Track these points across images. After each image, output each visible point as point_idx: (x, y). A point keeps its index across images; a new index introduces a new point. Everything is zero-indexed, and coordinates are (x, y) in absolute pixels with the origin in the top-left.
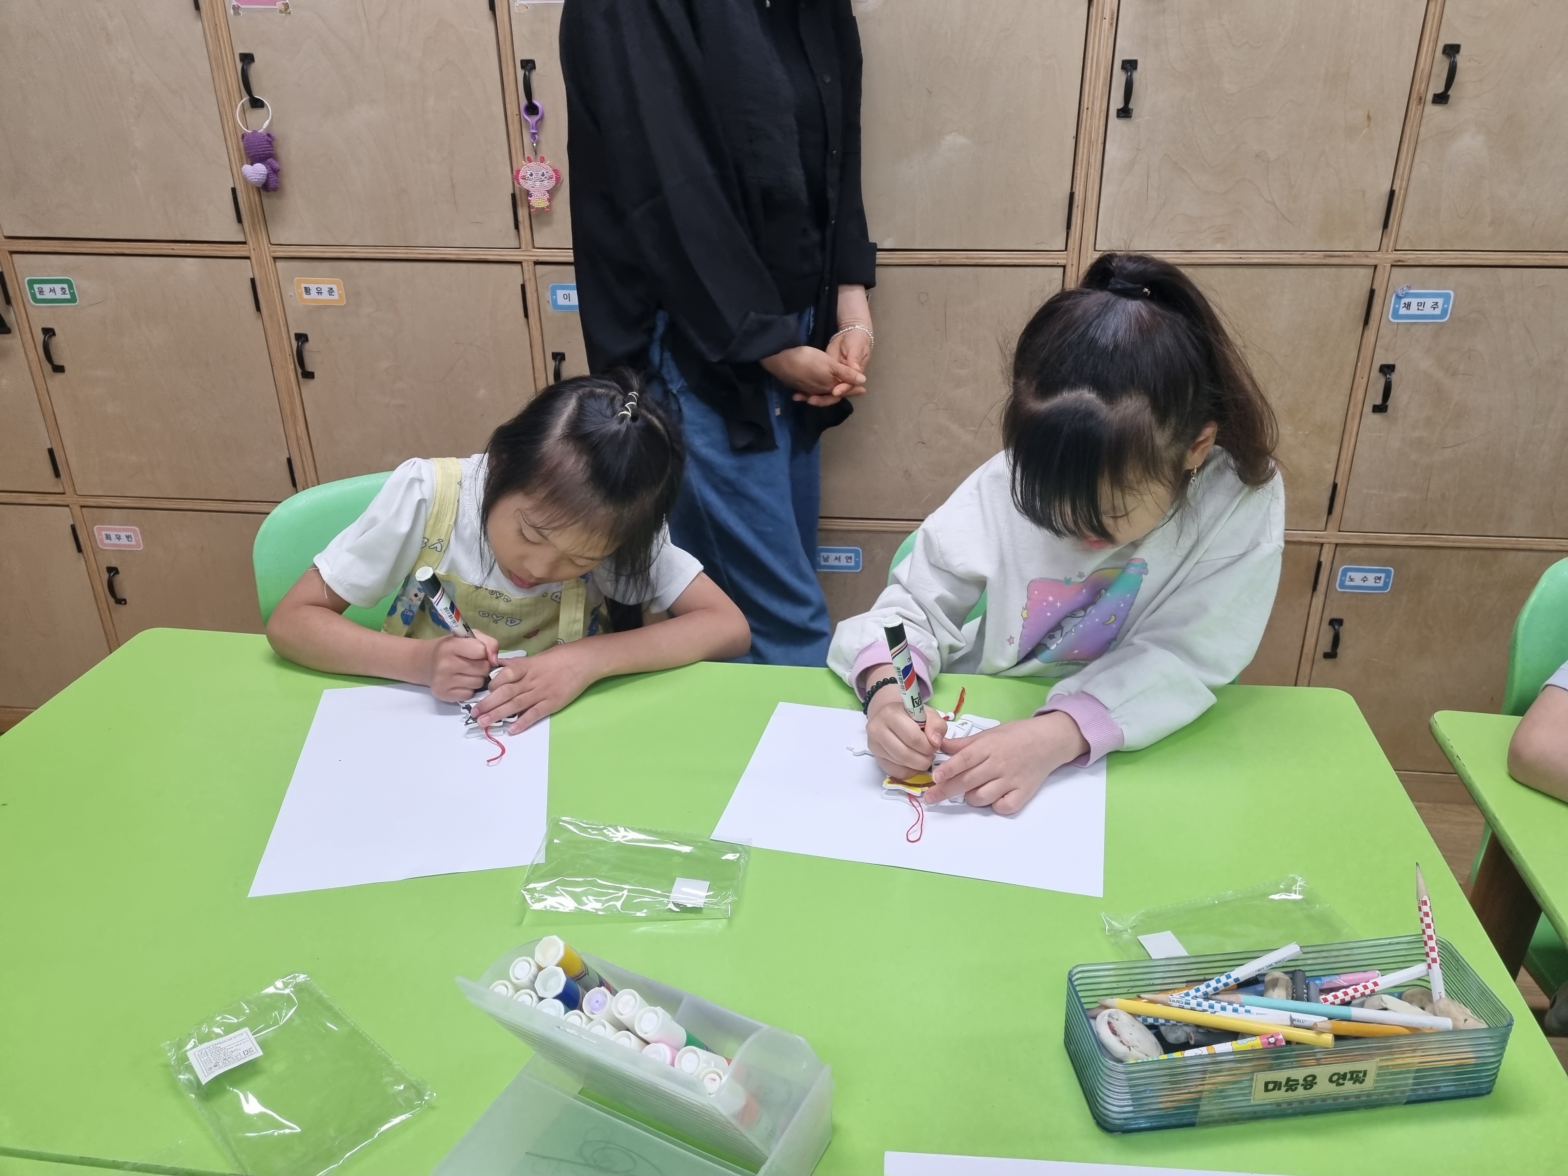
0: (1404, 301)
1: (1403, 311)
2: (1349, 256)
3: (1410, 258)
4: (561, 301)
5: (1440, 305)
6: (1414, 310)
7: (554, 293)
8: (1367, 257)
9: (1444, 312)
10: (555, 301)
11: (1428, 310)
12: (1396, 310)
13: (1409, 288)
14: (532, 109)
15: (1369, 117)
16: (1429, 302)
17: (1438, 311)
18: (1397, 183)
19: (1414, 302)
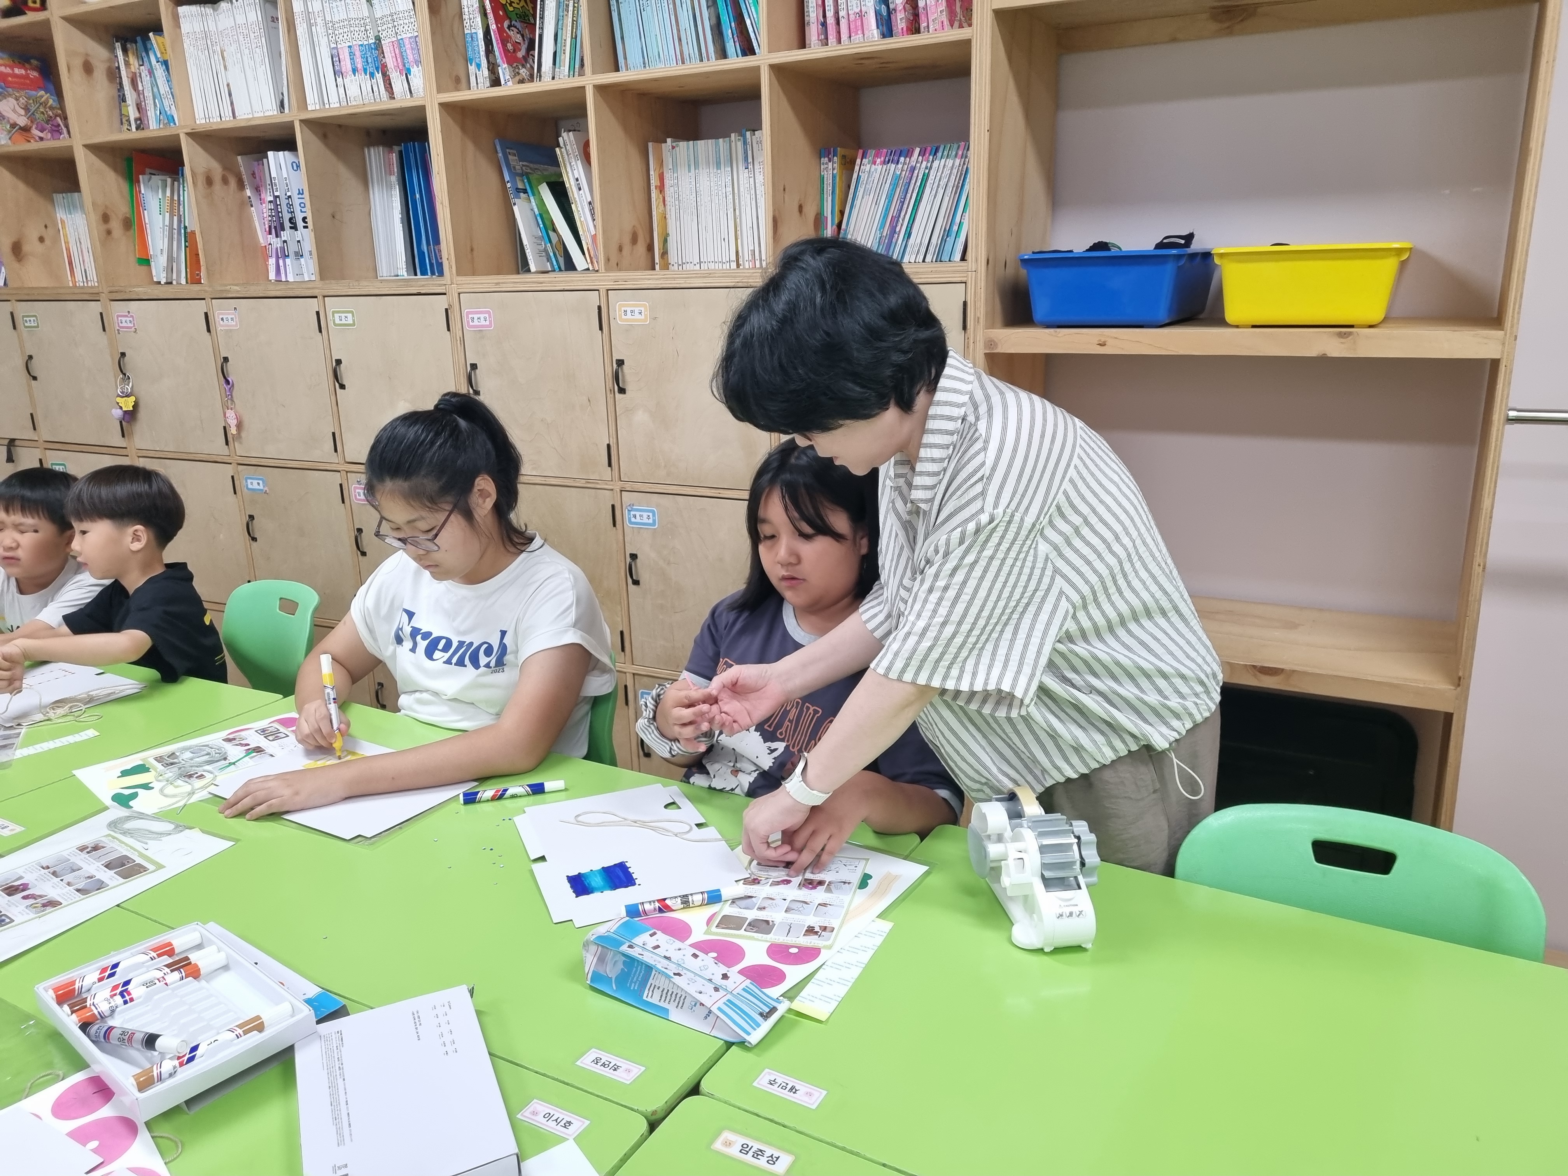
0: (632, 513)
1: (633, 520)
2: (597, 483)
3: (628, 486)
4: (250, 486)
5: (651, 516)
6: (638, 520)
7: (247, 482)
8: (607, 484)
9: (654, 521)
10: (247, 485)
11: (645, 520)
12: (630, 519)
13: (633, 505)
14: (228, 382)
15: (589, 401)
16: (645, 514)
17: (651, 521)
18: (611, 439)
19: (638, 514)
